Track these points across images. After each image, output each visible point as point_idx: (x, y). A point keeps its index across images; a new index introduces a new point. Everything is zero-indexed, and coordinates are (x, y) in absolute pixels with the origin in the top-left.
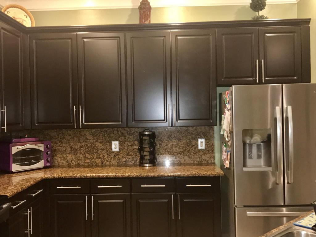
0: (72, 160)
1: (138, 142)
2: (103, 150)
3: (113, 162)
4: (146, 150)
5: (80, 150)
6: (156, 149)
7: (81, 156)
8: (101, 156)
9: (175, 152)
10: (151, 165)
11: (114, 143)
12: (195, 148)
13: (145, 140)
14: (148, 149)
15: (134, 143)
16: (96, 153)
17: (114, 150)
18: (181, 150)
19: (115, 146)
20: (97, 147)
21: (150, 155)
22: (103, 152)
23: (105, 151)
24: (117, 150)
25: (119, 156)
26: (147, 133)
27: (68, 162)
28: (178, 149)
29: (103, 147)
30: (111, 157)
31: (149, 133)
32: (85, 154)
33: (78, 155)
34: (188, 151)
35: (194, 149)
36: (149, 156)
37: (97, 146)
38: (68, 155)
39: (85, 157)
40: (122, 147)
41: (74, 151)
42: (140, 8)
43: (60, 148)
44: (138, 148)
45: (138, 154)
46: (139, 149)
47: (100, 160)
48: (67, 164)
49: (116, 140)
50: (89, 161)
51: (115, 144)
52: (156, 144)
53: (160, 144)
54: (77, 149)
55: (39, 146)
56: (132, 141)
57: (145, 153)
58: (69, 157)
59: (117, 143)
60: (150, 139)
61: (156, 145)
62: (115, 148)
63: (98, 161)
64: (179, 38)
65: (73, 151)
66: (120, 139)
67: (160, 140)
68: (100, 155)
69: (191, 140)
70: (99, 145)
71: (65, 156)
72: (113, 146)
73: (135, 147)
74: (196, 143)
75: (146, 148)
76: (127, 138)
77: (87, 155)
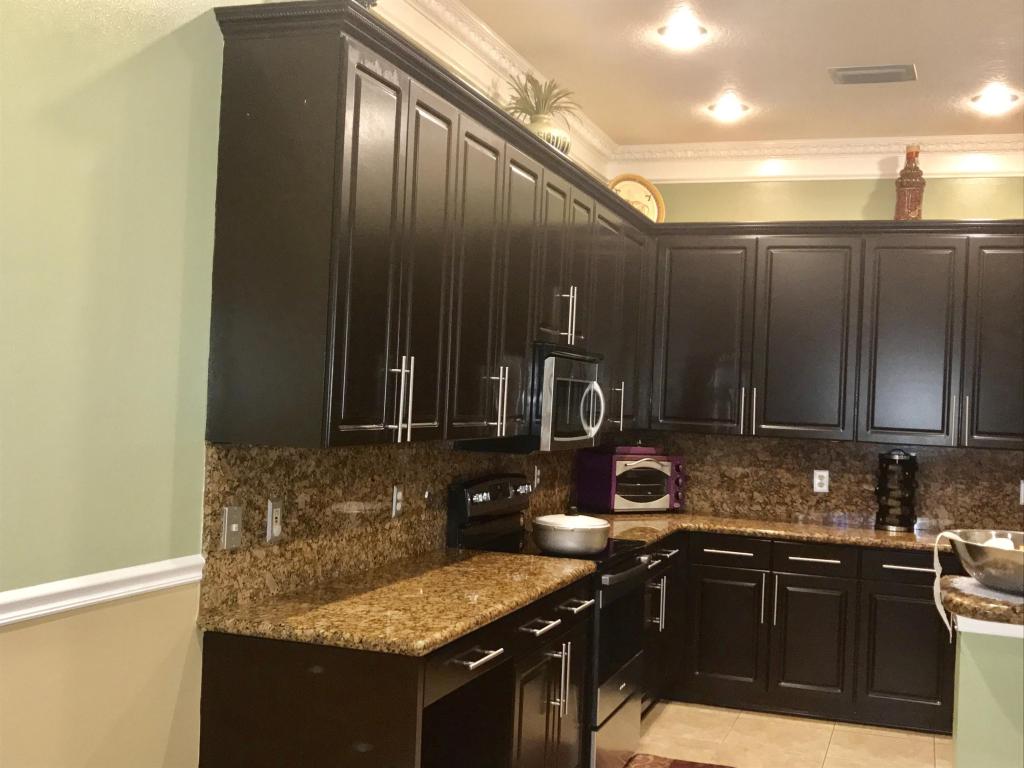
0: (722, 503)
1: (874, 477)
2: (792, 486)
3: (814, 515)
4: (893, 493)
5: (742, 482)
6: (916, 494)
7: (743, 495)
8: (788, 500)
9: (962, 507)
10: (903, 529)
11: (817, 474)
12: (1011, 502)
13: (893, 472)
14: (898, 493)
15: (864, 477)
16: (777, 492)
17: (817, 489)
18: (977, 503)
19: (821, 481)
20: (779, 480)
21: (901, 507)
22: (793, 491)
23: (797, 489)
24: (825, 489)
25: (828, 503)
26: (897, 457)
27: (713, 505)
28: (968, 501)
29: (792, 480)
30: (810, 503)
31: (902, 458)
32: (752, 492)
33: (737, 493)
34: (994, 507)
35: (1008, 503)
36: (899, 510)
37: (779, 476)
38: (715, 491)
39: (751, 498)
40: (836, 484)
41: (728, 484)
42: (901, 184)
43: (698, 473)
44: (873, 489)
45: (872, 503)
46: (876, 492)
47: (784, 508)
48: (712, 509)
49: (823, 468)
50: (759, 508)
51: (821, 477)
52: (917, 483)
53: (926, 486)
54: (734, 481)
55: (662, 465)
56: (861, 473)
57: (891, 502)
58: (717, 496)
59: (825, 474)
60: (904, 472)
61: (917, 486)
62: (821, 485)
63: (781, 510)
64: (987, 252)
65: (725, 484)
66: (832, 466)
67: (927, 477)
68: (785, 497)
69: (1003, 482)
70: (785, 476)
71: (708, 492)
72: (816, 481)
73: (865, 487)
74: (1013, 489)
75: (894, 490)
76: (848, 465)
77: (756, 494)
